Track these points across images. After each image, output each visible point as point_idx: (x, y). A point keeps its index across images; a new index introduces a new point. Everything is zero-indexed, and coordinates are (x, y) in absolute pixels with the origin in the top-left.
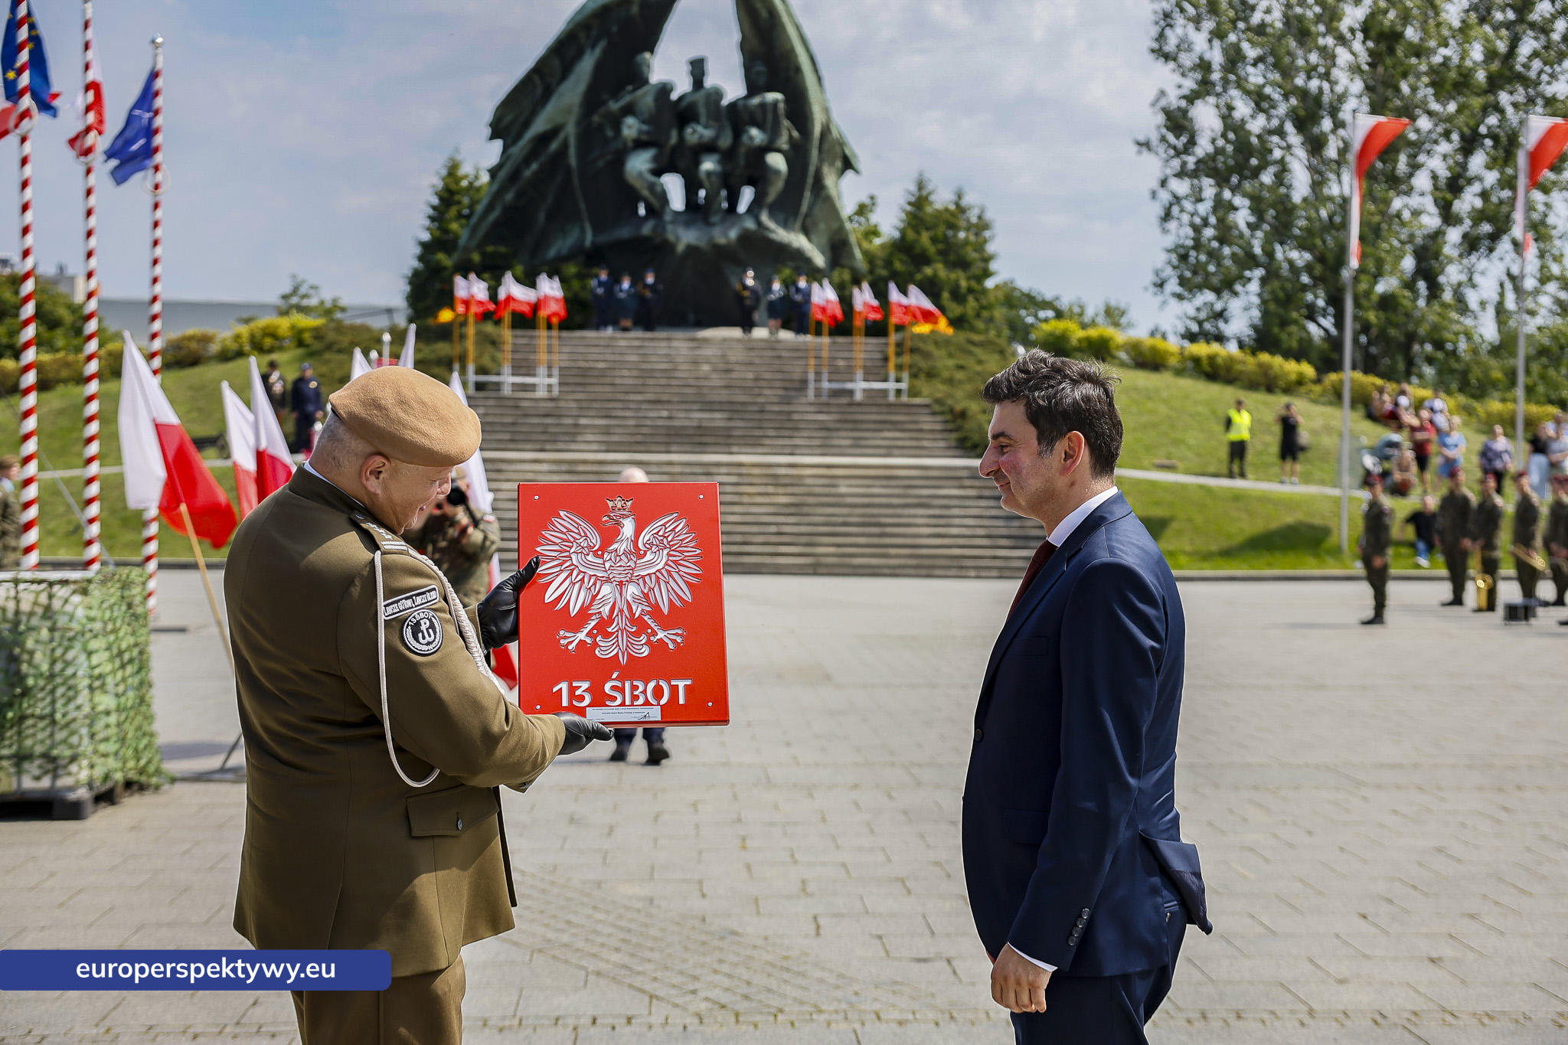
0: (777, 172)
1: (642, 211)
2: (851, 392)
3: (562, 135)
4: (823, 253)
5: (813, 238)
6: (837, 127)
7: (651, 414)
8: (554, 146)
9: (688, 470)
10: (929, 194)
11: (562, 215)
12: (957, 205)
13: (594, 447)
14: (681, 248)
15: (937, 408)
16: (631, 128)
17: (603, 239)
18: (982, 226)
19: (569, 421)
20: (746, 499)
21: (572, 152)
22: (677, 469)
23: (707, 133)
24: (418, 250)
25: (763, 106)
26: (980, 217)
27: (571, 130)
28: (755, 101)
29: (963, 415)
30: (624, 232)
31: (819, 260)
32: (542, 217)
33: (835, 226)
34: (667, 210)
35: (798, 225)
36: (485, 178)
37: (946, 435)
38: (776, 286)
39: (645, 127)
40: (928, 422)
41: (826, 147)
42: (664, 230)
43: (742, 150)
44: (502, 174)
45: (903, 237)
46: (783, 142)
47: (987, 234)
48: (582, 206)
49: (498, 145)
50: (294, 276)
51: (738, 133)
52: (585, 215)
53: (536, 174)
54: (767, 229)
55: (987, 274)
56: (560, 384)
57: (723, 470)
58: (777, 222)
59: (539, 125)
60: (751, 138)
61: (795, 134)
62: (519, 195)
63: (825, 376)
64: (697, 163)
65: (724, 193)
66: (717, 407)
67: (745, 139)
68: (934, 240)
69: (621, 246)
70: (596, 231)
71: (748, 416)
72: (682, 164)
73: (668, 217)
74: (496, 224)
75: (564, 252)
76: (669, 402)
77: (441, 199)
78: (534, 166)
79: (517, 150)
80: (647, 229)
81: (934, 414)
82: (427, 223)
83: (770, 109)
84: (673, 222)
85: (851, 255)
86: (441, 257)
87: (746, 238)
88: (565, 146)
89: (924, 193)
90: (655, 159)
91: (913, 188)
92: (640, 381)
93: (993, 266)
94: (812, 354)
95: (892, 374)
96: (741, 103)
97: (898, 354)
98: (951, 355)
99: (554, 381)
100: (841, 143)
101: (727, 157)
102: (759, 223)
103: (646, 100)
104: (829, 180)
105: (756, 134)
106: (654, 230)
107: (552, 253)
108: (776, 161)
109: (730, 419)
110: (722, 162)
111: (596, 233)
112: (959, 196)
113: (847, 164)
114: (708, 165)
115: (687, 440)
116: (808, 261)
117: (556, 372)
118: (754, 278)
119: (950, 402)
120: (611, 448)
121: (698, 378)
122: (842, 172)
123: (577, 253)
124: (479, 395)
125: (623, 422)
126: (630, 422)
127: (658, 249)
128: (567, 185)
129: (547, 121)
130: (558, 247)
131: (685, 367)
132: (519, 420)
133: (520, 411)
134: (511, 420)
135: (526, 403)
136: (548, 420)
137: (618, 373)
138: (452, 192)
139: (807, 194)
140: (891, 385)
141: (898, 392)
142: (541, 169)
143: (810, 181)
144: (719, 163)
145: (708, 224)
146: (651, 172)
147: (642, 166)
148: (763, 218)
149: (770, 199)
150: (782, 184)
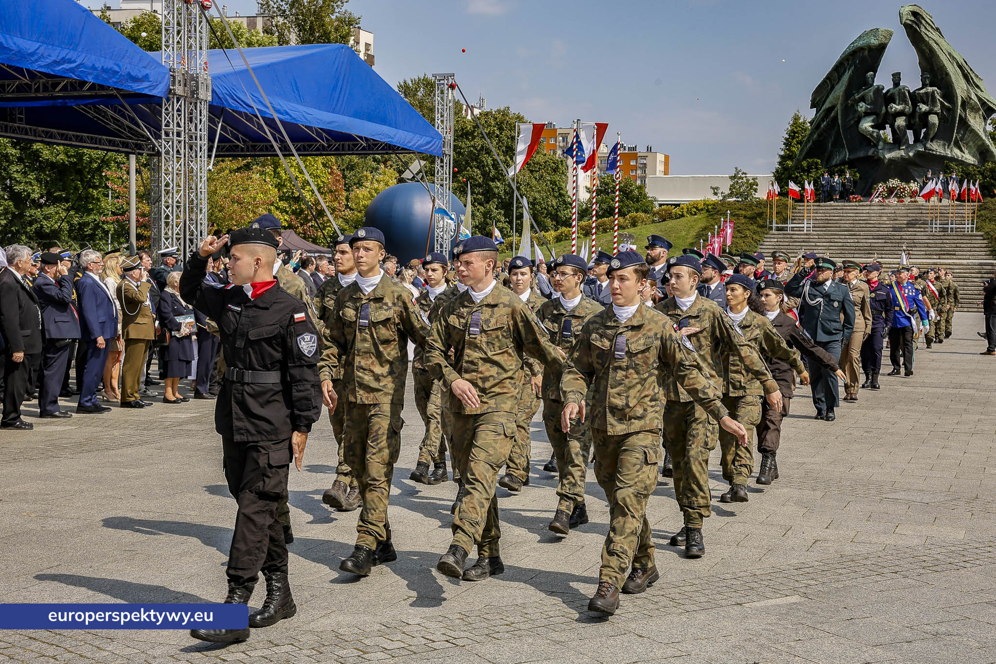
0: (934, 124)
3: (836, 109)
4: (974, 156)
5: (964, 150)
7: (849, 241)
8: (832, 114)
11: (838, 145)
14: (886, 161)
15: (987, 236)
16: (862, 107)
17: (852, 157)
19: (813, 244)
21: (839, 117)
23: (900, 108)
24: (779, 160)
25: (926, 93)
27: (839, 107)
28: (924, 91)
30: (861, 154)
32: (830, 146)
34: (880, 144)
35: (952, 146)
36: (809, 126)
37: (986, 249)
39: (869, 107)
40: (980, 242)
42: (878, 152)
43: (917, 114)
44: (814, 124)
46: (938, 109)
48: (844, 142)
49: (814, 110)
51: (915, 105)
52: (846, 146)
53: (825, 126)
54: (930, 150)
56: (814, 227)
58: (939, 146)
59: (827, 105)
60: (920, 109)
62: (820, 135)
64: (895, 120)
66: (881, 237)
67: (918, 109)
69: (861, 159)
70: (850, 152)
71: (894, 241)
72: (889, 122)
73: (880, 147)
74: (810, 149)
75: (838, 162)
76: (860, 235)
77: (790, 135)
78: (825, 122)
80: (870, 153)
81: (984, 239)
82: (783, 146)
87: (918, 154)
88: (837, 114)
90: (873, 121)
92: (851, 225)
96: (918, 91)
97: (980, 210)
99: (811, 226)
101: (910, 117)
102: (926, 148)
103: (870, 93)
104: (973, 123)
105: (924, 108)
106: (873, 153)
108: (934, 119)
109: (885, 242)
110: (908, 120)
111: (850, 154)
114: (901, 122)
115: (863, 252)
117: (812, 222)
121: (879, 224)
123: (843, 163)
124: (777, 232)
125: (836, 244)
126: (840, 244)
127: (877, 161)
128: (838, 132)
129: (830, 102)
130: (836, 160)
131: (875, 218)
132: (791, 244)
133: (792, 240)
134: (787, 244)
135: (795, 236)
136: (803, 244)
137: (843, 222)
138: (795, 133)
139: (955, 131)
140: (968, 226)
141: (972, 229)
142: (828, 124)
143: (957, 125)
144: (905, 120)
145: (900, 149)
146: (872, 127)
147: (867, 125)
148: (928, 145)
149: (931, 136)
150: (936, 129)
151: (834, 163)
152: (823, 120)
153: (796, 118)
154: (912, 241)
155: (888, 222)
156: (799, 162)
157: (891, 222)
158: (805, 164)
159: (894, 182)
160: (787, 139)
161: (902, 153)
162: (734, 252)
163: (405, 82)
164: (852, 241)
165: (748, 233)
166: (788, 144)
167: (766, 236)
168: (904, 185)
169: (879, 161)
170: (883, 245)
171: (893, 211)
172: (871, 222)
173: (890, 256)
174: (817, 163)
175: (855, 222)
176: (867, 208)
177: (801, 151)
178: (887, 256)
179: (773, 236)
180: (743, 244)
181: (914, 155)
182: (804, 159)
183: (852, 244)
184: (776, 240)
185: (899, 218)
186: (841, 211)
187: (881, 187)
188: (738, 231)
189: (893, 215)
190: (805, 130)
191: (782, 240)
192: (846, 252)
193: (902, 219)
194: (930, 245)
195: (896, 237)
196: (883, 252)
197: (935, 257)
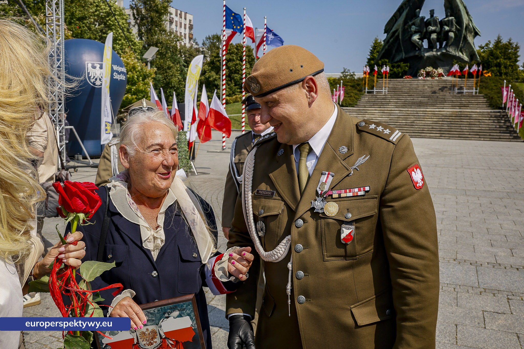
0: (452, 37)
1: (417, 49)
2: (463, 92)
3: (398, 31)
4: (468, 57)
5: (464, 53)
6: (472, 25)
7: (408, 99)
9: (412, 112)
10: (501, 40)
11: (399, 51)
13: (393, 107)
14: (425, 58)
15: (485, 97)
16: (414, 28)
17: (407, 56)
18: (517, 47)
19: (388, 100)
20: (426, 120)
21: (400, 35)
22: (410, 112)
23: (434, 28)
24: (367, 61)
25: (448, 20)
26: (516, 45)
27: (400, 30)
28: (446, 19)
29: (492, 98)
30: (412, 54)
31: (467, 59)
32: (394, 51)
33: (471, 50)
34: (422, 48)
35: (459, 50)
36: (383, 43)
37: (486, 104)
39: (417, 28)
40: (482, 100)
41: (468, 29)
42: (421, 53)
43: (443, 32)
44: (386, 41)
46: (454, 29)
48: (402, 48)
49: (386, 34)
50: (344, 68)
51: (442, 27)
52: (403, 50)
53: (392, 41)
54: (449, 52)
56: (388, 92)
57: (421, 112)
58: (452, 50)
59: (393, 29)
60: (445, 29)
61: (458, 27)
62: (389, 46)
64: (430, 36)
65: (438, 44)
66: (426, 97)
67: (443, 29)
68: (501, 53)
69: (411, 58)
70: (405, 54)
71: (433, 99)
72: (427, 37)
73: (422, 50)
74: (384, 54)
75: (399, 60)
76: (414, 96)
77: (373, 48)
78: (392, 39)
79: (389, 36)
80: (417, 53)
81: (484, 98)
82: (369, 54)
83: (451, 21)
84: (423, 51)
86: (372, 62)
87: (443, 54)
88: (399, 34)
89: (499, 40)
90: (420, 35)
91: (497, 39)
92: (409, 91)
95: (474, 88)
96: (443, 20)
99: (387, 91)
100: (474, 29)
101: (439, 34)
102: (446, 50)
103: (418, 21)
104: (470, 39)
105: (447, 28)
108: (452, 34)
109: (428, 100)
110: (437, 35)
111: (405, 55)
112: (510, 40)
113: (476, 34)
114: (434, 36)
115: (416, 105)
116: (463, 59)
117: (387, 89)
119: (489, 95)
120: (397, 107)
121: (423, 90)
122: (474, 36)
123: (401, 60)
124: (368, 94)
125: (401, 101)
126: (403, 101)
127: (421, 58)
128: (399, 44)
129: (395, 28)
130: (397, 58)
131: (421, 87)
132: (376, 100)
133: (377, 98)
134: (374, 100)
135: (378, 96)
136: (383, 100)
137: (403, 89)
138: (375, 47)
139: (461, 42)
140: (474, 91)
141: (476, 93)
142: (394, 40)
143: (462, 39)
144: (436, 35)
145: (433, 51)
146: (419, 39)
147: (416, 37)
148: (448, 49)
149: (450, 44)
150: (453, 40)
151: (396, 60)
152: (391, 38)
153: (376, 40)
154: (443, 99)
155: (428, 89)
156: (378, 61)
157: (430, 89)
158: (380, 62)
159: (429, 69)
160: (371, 50)
161: (435, 53)
162: (344, 105)
163: (209, 36)
164: (410, 99)
165: (352, 94)
166: (372, 53)
167: (362, 96)
168: (435, 70)
169: (422, 57)
170: (427, 101)
171: (431, 83)
172: (419, 89)
173: (432, 107)
174: (386, 62)
175: (410, 89)
176: (417, 81)
177: (379, 56)
178: (430, 107)
179: (366, 96)
180: (349, 100)
181: (441, 54)
182: (380, 59)
183: (410, 101)
184: (367, 98)
185: (434, 87)
186: (402, 83)
187: (422, 71)
188: (347, 94)
189: (431, 85)
190: (381, 46)
191: (371, 98)
192: (407, 105)
193: (436, 87)
194: (454, 101)
195: (434, 97)
196: (428, 105)
197: (457, 108)
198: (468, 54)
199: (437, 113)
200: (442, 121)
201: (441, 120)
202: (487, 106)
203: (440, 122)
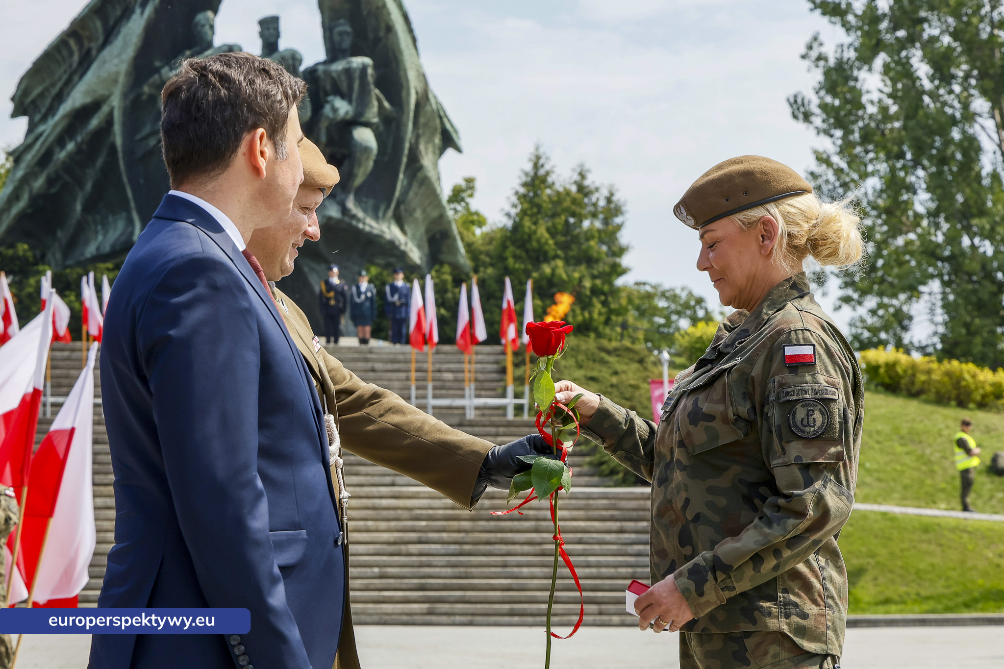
0: (367, 149)
2: (461, 411)
3: (105, 109)
4: (419, 247)
5: (407, 228)
6: (435, 97)
8: (95, 122)
10: (548, 173)
11: (103, 204)
12: (581, 188)
18: (612, 210)
21: (117, 128)
25: (348, 72)
26: (609, 200)
27: (116, 102)
28: (338, 66)
31: (416, 255)
32: (78, 207)
33: (435, 214)
35: (390, 213)
38: (364, 285)
41: (422, 120)
43: (324, 126)
45: (517, 227)
46: (372, 114)
47: (618, 220)
48: (129, 193)
51: (321, 104)
52: (132, 204)
53: (70, 156)
54: (354, 217)
55: (617, 270)
58: (365, 211)
59: (77, 98)
60: (335, 110)
61: (386, 104)
62: (51, 182)
63: (430, 392)
67: (327, 109)
68: (552, 232)
75: (107, 248)
78: (70, 146)
79: (48, 128)
83: (357, 74)
85: (454, 250)
88: (109, 121)
89: (542, 172)
91: (529, 167)
93: (625, 261)
94: (413, 366)
95: (510, 390)
96: (321, 68)
97: (516, 365)
98: (580, 366)
100: (441, 116)
102: (345, 211)
104: (427, 161)
105: (342, 108)
107: (91, 250)
108: (365, 136)
112: (582, 175)
113: (448, 141)
116: (403, 256)
118: (340, 276)
122: (442, 151)
129: (87, 93)
130: (98, 243)
139: (401, 176)
140: (509, 401)
141: (519, 409)
142: (79, 150)
143: (405, 160)
148: (351, 205)
149: (358, 181)
150: (371, 164)
198: (422, 230)
199: (385, 502)
200: (420, 542)
201: (413, 536)
202: (586, 469)
203: (413, 548)
